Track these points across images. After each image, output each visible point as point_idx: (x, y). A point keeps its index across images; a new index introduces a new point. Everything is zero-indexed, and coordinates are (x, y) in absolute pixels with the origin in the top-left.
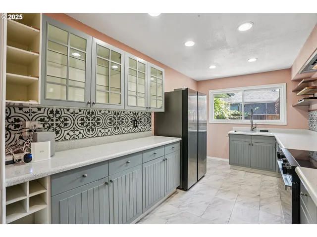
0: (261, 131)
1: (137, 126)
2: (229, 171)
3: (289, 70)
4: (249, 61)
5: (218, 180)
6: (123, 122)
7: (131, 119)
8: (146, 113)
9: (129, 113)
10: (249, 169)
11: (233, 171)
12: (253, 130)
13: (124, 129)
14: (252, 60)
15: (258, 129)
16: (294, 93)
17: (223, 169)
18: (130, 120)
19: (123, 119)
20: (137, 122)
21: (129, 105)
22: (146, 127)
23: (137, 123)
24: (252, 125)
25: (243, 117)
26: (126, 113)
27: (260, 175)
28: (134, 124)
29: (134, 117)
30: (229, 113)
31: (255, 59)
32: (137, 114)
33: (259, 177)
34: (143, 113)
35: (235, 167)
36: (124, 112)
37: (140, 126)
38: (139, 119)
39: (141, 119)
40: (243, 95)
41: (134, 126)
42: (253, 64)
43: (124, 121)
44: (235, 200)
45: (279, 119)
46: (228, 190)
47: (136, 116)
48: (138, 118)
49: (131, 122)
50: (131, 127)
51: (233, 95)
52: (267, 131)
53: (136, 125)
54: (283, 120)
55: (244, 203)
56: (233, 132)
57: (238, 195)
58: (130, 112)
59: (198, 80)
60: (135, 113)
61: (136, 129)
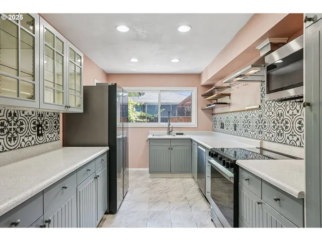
0: (177, 134)
1: (42, 135)
2: (150, 181)
3: (199, 75)
4: (172, 61)
5: (143, 193)
6: (21, 129)
7: (34, 123)
8: (53, 115)
9: (30, 113)
10: (170, 175)
11: (154, 179)
12: (169, 133)
13: (23, 140)
14: (175, 60)
15: (175, 132)
16: (202, 97)
17: (144, 179)
18: (32, 126)
19: (22, 124)
20: (42, 127)
21: (46, 101)
22: (53, 135)
23: (41, 130)
24: (169, 128)
25: (159, 119)
26: (26, 113)
27: (179, 179)
28: (38, 130)
29: (38, 121)
30: (136, 115)
31: (178, 60)
32: (42, 115)
33: (179, 182)
34: (49, 115)
35: (155, 175)
36: (23, 113)
37: (46, 134)
38: (45, 123)
39: (47, 123)
40: (159, 95)
41: (39, 135)
42: (175, 65)
43: (24, 126)
44: (168, 208)
45: (191, 121)
46: (157, 200)
47: (41, 118)
48: (43, 121)
49: (34, 128)
50: (34, 136)
51: (143, 94)
52: (182, 134)
53: (40, 132)
54: (194, 123)
55: (177, 209)
56: (150, 136)
57: (170, 203)
58: (33, 113)
59: (108, 72)
60: (39, 115)
61: (41, 138)
